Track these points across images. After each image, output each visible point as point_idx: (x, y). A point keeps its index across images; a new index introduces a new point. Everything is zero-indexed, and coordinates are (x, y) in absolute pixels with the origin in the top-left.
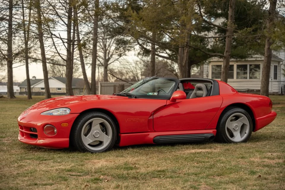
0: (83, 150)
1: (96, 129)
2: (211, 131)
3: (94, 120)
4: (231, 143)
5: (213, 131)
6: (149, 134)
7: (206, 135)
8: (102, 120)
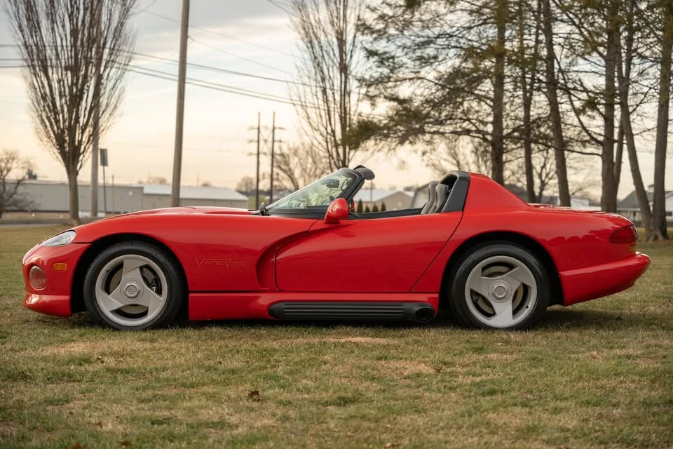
0: (98, 322)
1: (131, 279)
2: (423, 297)
3: (126, 258)
4: (480, 329)
5: (430, 298)
6: (258, 298)
7: (406, 306)
8: (145, 261)
